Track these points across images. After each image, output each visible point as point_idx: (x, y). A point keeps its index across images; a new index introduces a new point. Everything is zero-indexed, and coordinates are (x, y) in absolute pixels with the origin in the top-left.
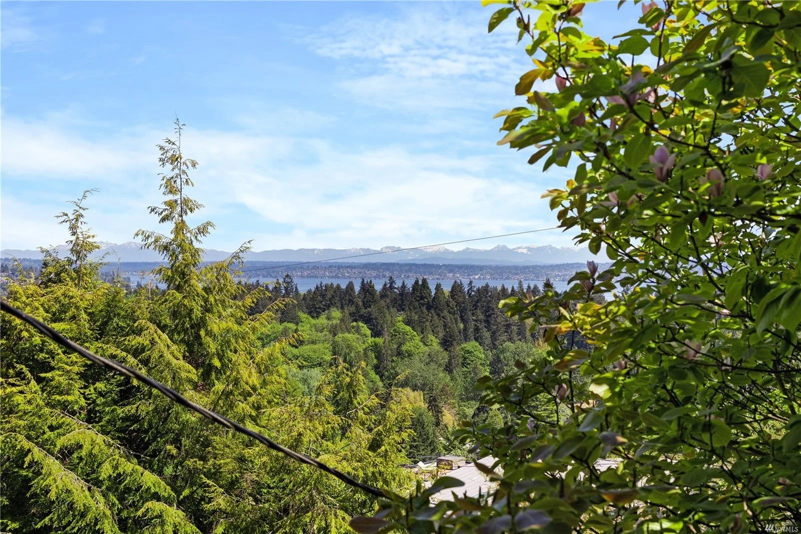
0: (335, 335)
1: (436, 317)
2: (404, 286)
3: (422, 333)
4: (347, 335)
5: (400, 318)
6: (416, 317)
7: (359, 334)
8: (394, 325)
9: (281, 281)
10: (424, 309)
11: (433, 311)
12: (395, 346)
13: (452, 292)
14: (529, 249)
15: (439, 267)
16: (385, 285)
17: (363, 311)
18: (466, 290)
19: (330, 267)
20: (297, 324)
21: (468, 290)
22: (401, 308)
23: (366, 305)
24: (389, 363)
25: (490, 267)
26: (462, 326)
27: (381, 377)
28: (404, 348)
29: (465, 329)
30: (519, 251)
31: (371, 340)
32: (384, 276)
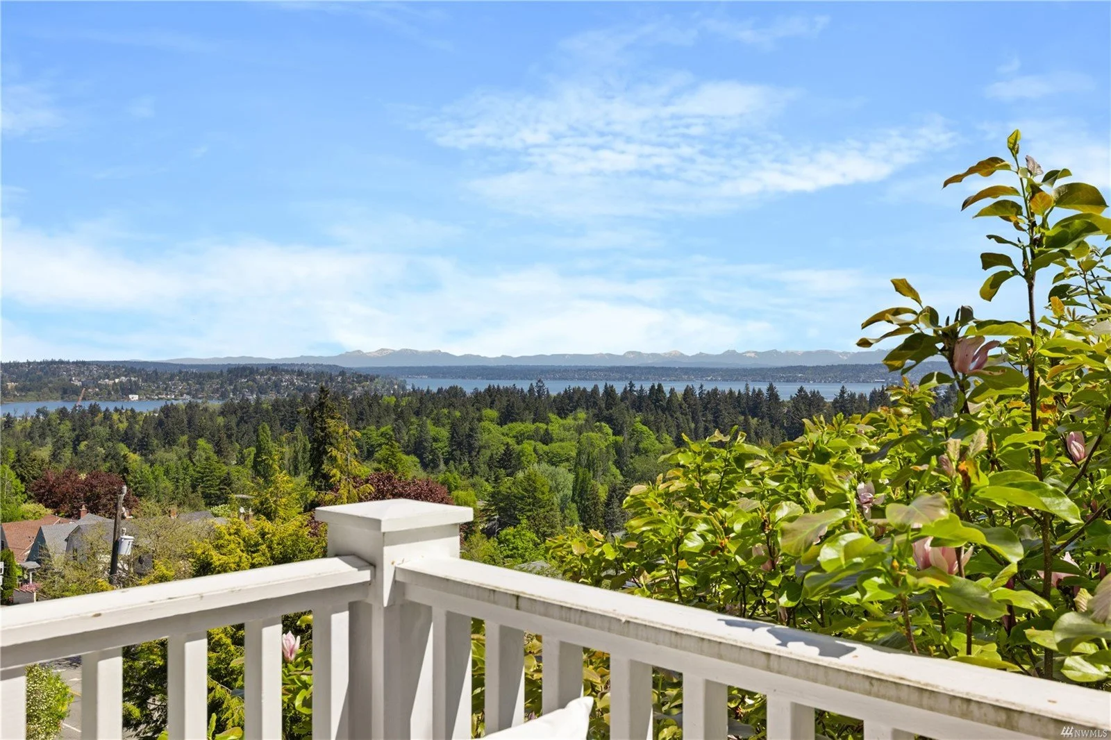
0: (580, 434)
1: (669, 418)
2: (642, 390)
3: (658, 432)
4: (591, 434)
5: (638, 419)
6: (653, 418)
7: (602, 433)
8: (633, 425)
9: (534, 385)
10: (660, 412)
11: (667, 413)
12: (634, 444)
13: (685, 394)
14: (756, 353)
15: (676, 370)
16: (625, 389)
17: (605, 413)
18: (697, 393)
19: (579, 370)
20: (547, 424)
21: (699, 394)
22: (639, 409)
23: (609, 407)
24: (628, 459)
25: (721, 370)
26: (693, 425)
27: (621, 471)
28: (641, 446)
29: (696, 428)
30: (748, 355)
31: (612, 438)
32: (627, 378)
